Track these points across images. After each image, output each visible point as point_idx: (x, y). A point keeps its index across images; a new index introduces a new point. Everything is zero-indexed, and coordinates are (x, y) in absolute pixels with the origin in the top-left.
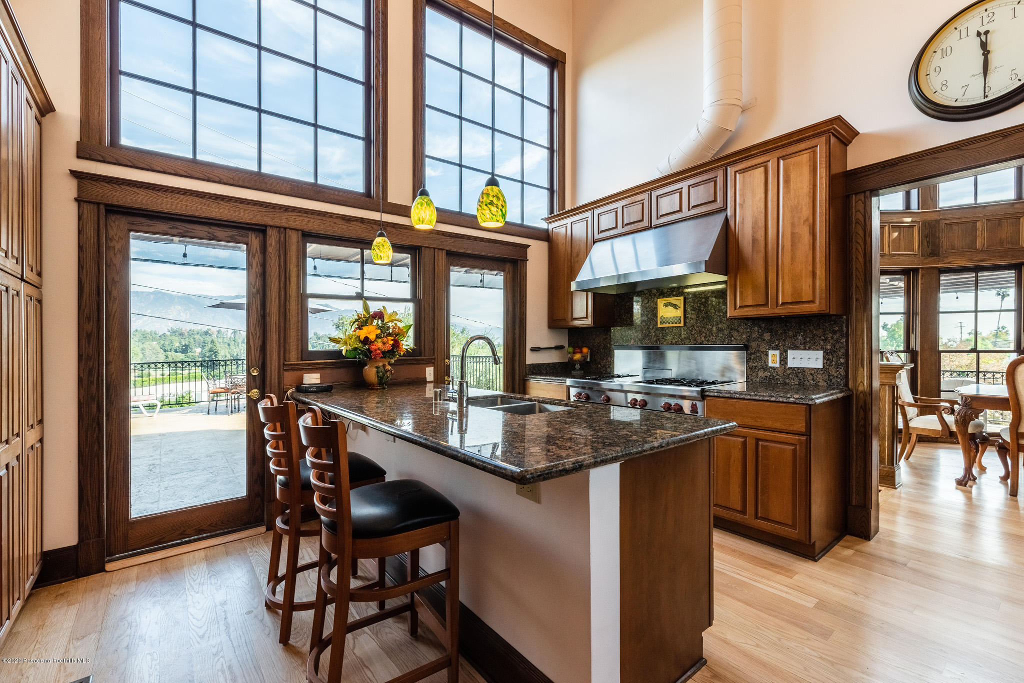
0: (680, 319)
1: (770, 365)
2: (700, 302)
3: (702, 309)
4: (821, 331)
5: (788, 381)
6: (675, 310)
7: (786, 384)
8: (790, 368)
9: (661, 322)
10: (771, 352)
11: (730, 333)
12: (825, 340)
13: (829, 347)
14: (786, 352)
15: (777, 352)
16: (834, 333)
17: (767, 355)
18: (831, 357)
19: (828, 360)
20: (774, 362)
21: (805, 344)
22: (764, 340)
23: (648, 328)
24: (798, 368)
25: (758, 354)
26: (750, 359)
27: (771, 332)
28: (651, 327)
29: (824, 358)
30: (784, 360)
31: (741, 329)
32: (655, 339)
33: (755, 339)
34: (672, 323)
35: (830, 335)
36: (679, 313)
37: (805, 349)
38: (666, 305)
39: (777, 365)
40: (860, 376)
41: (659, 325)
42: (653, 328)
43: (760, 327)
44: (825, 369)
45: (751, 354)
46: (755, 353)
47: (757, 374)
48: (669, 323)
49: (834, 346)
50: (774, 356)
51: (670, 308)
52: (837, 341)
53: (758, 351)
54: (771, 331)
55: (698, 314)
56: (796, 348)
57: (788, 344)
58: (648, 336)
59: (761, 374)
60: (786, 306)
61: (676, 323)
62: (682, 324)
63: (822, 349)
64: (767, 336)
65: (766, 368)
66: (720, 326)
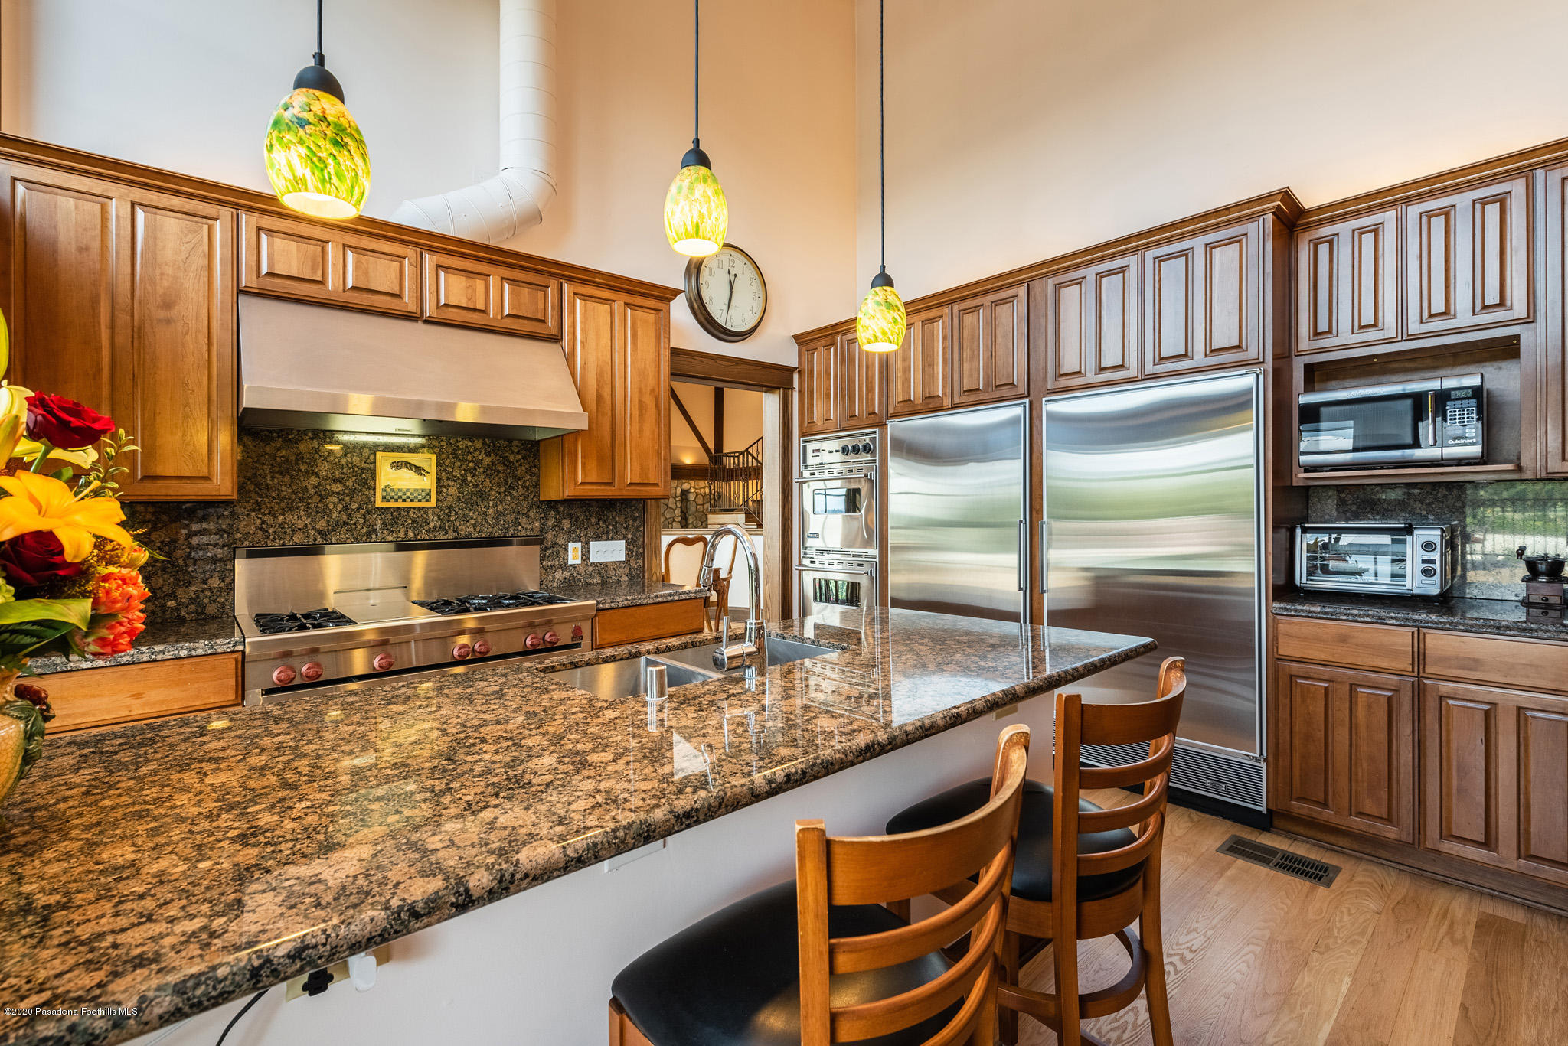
0: (429, 494)
1: (570, 562)
2: (464, 467)
3: (469, 479)
4: (623, 517)
5: (589, 580)
6: (419, 477)
7: (589, 584)
8: (592, 564)
9: (384, 498)
10: (571, 545)
11: (516, 519)
12: (626, 528)
13: (630, 536)
14: (588, 543)
15: (579, 545)
16: (635, 520)
17: (566, 550)
18: (632, 547)
19: (630, 550)
20: (575, 557)
21: (608, 532)
22: (563, 529)
23: (346, 508)
24: (601, 564)
25: (555, 549)
26: (545, 555)
27: (571, 518)
28: (354, 506)
29: (626, 548)
30: (586, 554)
31: (532, 514)
32: (364, 530)
33: (553, 529)
34: (412, 501)
35: (631, 522)
36: (428, 482)
37: (608, 539)
38: (397, 465)
39: (579, 561)
40: (653, 565)
41: (379, 503)
42: (360, 508)
43: (558, 511)
44: (627, 561)
45: (546, 549)
46: (551, 547)
47: (554, 577)
48: (404, 500)
49: (634, 534)
50: (575, 549)
51: (406, 473)
52: (637, 529)
53: (555, 543)
54: (570, 516)
55: (461, 486)
56: (598, 538)
57: (590, 533)
58: (346, 523)
59: (559, 575)
60: (633, 488)
61: (420, 501)
62: (433, 503)
63: (624, 538)
64: (566, 524)
65: (564, 566)
66: (500, 508)
